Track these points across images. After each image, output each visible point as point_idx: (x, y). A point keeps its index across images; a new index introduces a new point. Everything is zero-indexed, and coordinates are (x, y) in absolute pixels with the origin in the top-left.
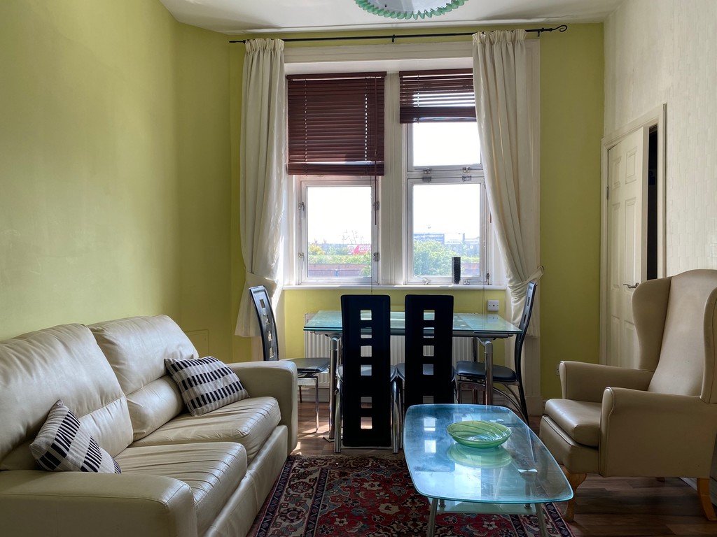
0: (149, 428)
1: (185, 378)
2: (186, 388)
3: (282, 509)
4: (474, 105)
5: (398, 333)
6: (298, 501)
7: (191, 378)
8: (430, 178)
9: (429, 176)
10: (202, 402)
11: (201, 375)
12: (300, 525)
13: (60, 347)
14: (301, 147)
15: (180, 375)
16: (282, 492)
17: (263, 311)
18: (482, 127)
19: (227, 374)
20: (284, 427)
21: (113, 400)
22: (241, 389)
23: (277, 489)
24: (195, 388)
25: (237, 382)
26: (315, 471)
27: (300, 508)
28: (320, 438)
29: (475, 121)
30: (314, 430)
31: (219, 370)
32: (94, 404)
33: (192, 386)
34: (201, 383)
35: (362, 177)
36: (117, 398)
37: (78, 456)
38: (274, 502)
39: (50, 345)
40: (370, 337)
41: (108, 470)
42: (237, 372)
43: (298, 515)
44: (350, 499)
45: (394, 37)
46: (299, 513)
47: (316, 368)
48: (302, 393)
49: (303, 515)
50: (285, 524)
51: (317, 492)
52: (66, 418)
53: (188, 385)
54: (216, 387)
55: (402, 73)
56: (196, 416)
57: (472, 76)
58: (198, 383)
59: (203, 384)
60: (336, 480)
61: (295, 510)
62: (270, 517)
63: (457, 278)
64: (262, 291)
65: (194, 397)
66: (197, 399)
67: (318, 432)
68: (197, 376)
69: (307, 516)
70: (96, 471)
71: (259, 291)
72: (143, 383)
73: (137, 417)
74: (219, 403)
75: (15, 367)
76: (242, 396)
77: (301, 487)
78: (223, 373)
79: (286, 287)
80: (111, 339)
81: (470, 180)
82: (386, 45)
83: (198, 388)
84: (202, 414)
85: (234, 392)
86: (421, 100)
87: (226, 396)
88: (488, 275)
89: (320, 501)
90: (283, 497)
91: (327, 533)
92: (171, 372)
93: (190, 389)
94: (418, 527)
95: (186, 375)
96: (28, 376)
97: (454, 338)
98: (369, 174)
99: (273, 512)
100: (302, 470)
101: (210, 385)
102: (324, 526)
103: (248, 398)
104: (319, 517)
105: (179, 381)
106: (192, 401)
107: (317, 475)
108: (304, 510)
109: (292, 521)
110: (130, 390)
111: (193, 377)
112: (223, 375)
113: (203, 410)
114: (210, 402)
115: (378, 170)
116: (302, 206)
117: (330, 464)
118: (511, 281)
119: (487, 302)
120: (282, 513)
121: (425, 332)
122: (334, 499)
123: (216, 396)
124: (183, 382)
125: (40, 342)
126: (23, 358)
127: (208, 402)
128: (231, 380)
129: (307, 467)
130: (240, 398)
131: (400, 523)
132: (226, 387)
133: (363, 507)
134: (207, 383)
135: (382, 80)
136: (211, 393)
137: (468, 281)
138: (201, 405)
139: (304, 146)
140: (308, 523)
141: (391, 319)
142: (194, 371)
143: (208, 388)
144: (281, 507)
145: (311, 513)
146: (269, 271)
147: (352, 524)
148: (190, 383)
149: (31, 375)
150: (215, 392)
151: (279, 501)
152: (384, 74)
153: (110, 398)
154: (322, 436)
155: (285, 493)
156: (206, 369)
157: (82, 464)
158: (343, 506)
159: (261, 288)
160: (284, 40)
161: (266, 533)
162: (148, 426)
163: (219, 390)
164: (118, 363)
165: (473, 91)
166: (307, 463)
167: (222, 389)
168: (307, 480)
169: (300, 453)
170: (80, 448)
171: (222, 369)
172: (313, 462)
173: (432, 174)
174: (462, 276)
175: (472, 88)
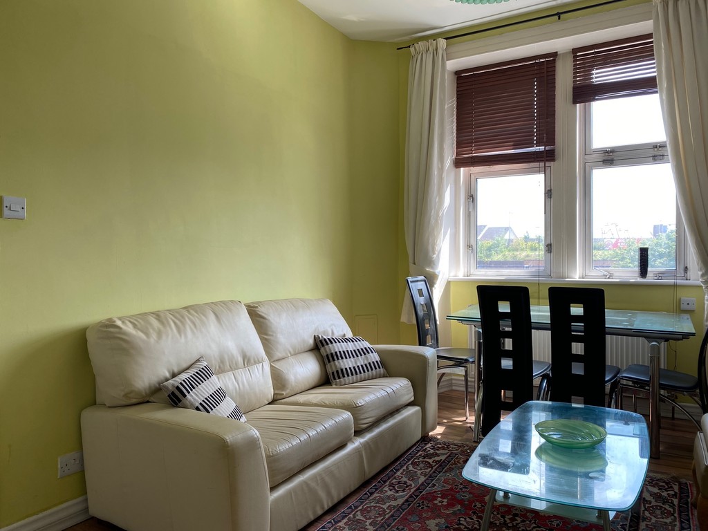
0: (288, 391)
1: (329, 353)
2: (329, 362)
3: (394, 480)
4: (655, 74)
5: (541, 327)
6: (412, 476)
7: (334, 353)
8: (612, 160)
9: (610, 158)
10: (341, 375)
11: (344, 352)
12: (402, 497)
13: (212, 317)
14: (468, 140)
15: (325, 349)
16: (402, 467)
17: (420, 301)
18: (664, 98)
19: (369, 353)
20: (417, 408)
21: (256, 363)
22: (379, 368)
23: (400, 463)
24: (336, 362)
25: (377, 361)
26: (443, 454)
27: (411, 482)
28: (467, 427)
29: (657, 92)
30: (464, 419)
31: (362, 349)
32: (236, 364)
33: (334, 360)
34: (342, 358)
35: (532, 165)
36: (259, 362)
37: (197, 398)
38: (391, 474)
39: (204, 315)
40: (510, 329)
41: (221, 413)
42: (379, 352)
43: (405, 486)
44: (461, 484)
45: (559, 14)
46: (407, 486)
47: (465, 358)
48: (469, 383)
49: (410, 489)
50: (390, 493)
51: (434, 472)
52: (200, 371)
53: (331, 359)
54: (356, 363)
55: (575, 51)
56: (334, 386)
57: (652, 42)
58: (340, 358)
59: (345, 360)
60: (459, 465)
61: (405, 483)
62: (380, 484)
63: (644, 271)
64: (421, 281)
65: (335, 370)
66: (337, 371)
67: (467, 421)
68: (340, 352)
69: (412, 490)
70: (208, 412)
71: (417, 281)
72: (290, 353)
73: (278, 380)
74: (357, 377)
75: (168, 328)
76: (380, 374)
77: (422, 465)
78: (365, 351)
79: (451, 278)
80: (263, 315)
81: (663, 159)
82: (553, 24)
83: (339, 363)
84: (341, 385)
85: (372, 370)
86: (601, 75)
87: (364, 372)
88: (686, 269)
89: (432, 480)
90: (401, 471)
91: (422, 508)
92: (319, 347)
93: (332, 363)
94: (515, 523)
95: (330, 350)
96: (178, 335)
97: (608, 337)
98: (538, 161)
99: (385, 482)
100: (432, 451)
101: (351, 361)
102: (423, 502)
103: (387, 377)
104: (423, 493)
105: (325, 355)
106: (333, 373)
107: (443, 458)
108: (413, 485)
109: (397, 492)
110: (276, 358)
111: (336, 352)
112: (365, 354)
113: (340, 382)
114: (348, 375)
115: (549, 156)
116: (472, 197)
117: (461, 450)
118: (703, 276)
119: (680, 300)
120: (392, 484)
121: (573, 328)
122: (446, 481)
123: (354, 371)
124: (327, 355)
125: (196, 312)
126: (177, 321)
127: (346, 375)
128: (371, 359)
129: (438, 450)
130: (378, 376)
131: (498, 514)
132: (366, 365)
133: (470, 493)
134: (348, 359)
135: (554, 60)
136: (350, 368)
137: (661, 275)
138: (339, 378)
139: (472, 139)
140: (411, 496)
141: (531, 313)
142: (338, 347)
143: (348, 364)
144: (395, 478)
145: (418, 489)
146: (430, 262)
147: (450, 505)
148: (333, 357)
149: (180, 336)
150: (354, 367)
151: (395, 473)
152: (555, 55)
153: (252, 361)
154: (469, 425)
155: (405, 468)
156: (350, 346)
157: (197, 404)
158: (451, 489)
159: (422, 278)
160: (446, 39)
161: (369, 496)
162: (287, 389)
163: (358, 366)
164: (267, 335)
165: (653, 59)
166: (440, 446)
167: (362, 366)
168: (431, 461)
169: (439, 437)
170: (202, 394)
171: (365, 348)
172: (446, 446)
173: (615, 156)
174: (649, 269)
175: (653, 55)
